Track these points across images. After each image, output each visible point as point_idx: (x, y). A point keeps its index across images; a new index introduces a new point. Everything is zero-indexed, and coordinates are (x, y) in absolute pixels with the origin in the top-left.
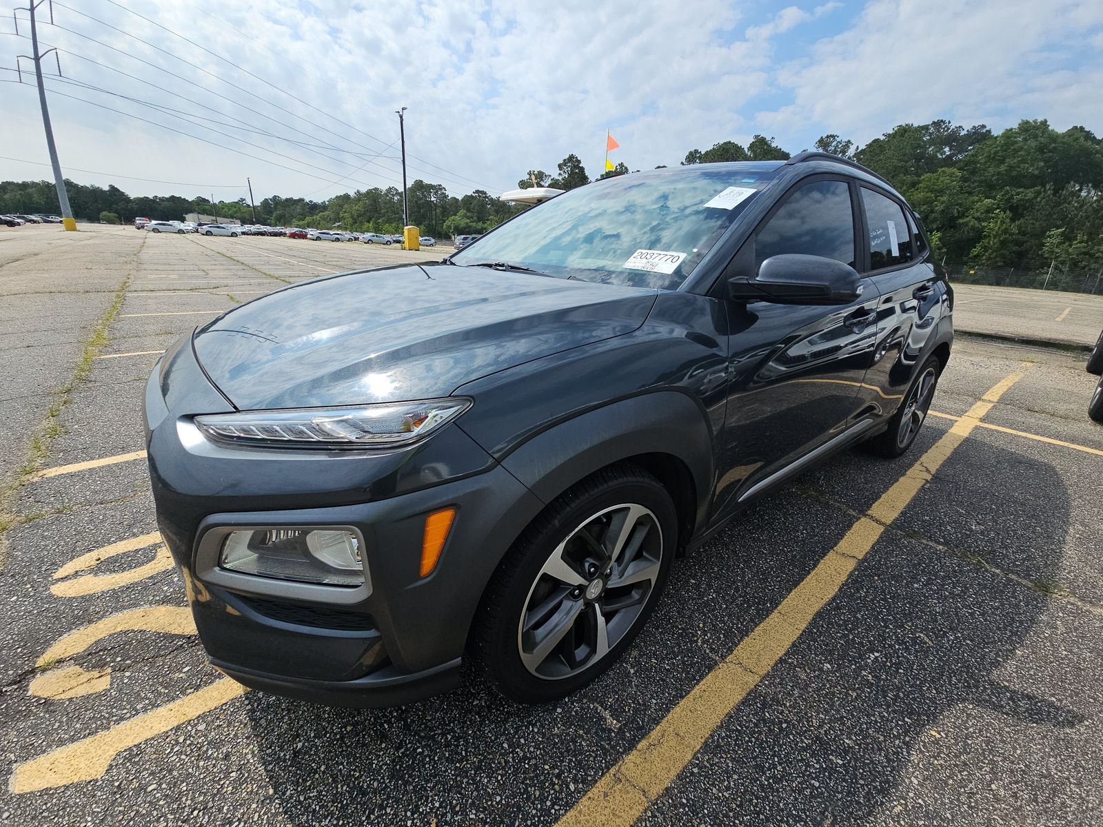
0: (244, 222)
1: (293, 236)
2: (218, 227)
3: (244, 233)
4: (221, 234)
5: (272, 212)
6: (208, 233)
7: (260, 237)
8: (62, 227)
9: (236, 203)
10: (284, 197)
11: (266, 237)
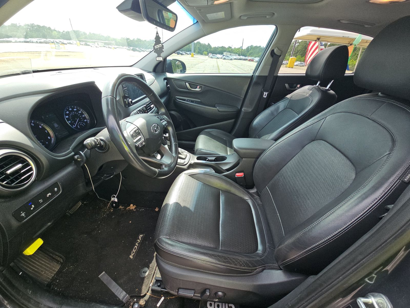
0: (239, 55)
1: (250, 60)
2: (228, 57)
3: (235, 59)
4: (228, 59)
5: (248, 51)
6: (224, 59)
7: (240, 60)
8: (190, 56)
9: (239, 48)
10: (254, 45)
11: (242, 61)
